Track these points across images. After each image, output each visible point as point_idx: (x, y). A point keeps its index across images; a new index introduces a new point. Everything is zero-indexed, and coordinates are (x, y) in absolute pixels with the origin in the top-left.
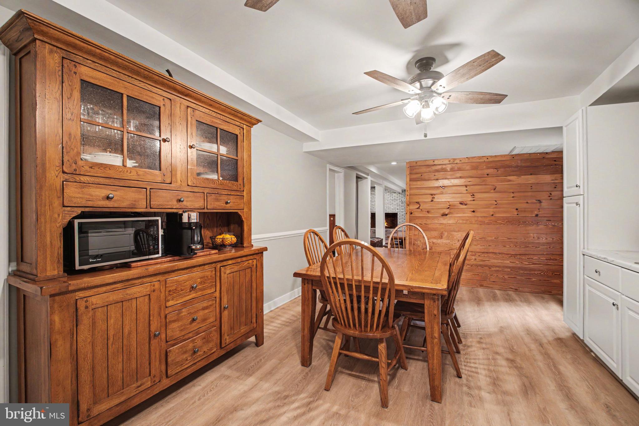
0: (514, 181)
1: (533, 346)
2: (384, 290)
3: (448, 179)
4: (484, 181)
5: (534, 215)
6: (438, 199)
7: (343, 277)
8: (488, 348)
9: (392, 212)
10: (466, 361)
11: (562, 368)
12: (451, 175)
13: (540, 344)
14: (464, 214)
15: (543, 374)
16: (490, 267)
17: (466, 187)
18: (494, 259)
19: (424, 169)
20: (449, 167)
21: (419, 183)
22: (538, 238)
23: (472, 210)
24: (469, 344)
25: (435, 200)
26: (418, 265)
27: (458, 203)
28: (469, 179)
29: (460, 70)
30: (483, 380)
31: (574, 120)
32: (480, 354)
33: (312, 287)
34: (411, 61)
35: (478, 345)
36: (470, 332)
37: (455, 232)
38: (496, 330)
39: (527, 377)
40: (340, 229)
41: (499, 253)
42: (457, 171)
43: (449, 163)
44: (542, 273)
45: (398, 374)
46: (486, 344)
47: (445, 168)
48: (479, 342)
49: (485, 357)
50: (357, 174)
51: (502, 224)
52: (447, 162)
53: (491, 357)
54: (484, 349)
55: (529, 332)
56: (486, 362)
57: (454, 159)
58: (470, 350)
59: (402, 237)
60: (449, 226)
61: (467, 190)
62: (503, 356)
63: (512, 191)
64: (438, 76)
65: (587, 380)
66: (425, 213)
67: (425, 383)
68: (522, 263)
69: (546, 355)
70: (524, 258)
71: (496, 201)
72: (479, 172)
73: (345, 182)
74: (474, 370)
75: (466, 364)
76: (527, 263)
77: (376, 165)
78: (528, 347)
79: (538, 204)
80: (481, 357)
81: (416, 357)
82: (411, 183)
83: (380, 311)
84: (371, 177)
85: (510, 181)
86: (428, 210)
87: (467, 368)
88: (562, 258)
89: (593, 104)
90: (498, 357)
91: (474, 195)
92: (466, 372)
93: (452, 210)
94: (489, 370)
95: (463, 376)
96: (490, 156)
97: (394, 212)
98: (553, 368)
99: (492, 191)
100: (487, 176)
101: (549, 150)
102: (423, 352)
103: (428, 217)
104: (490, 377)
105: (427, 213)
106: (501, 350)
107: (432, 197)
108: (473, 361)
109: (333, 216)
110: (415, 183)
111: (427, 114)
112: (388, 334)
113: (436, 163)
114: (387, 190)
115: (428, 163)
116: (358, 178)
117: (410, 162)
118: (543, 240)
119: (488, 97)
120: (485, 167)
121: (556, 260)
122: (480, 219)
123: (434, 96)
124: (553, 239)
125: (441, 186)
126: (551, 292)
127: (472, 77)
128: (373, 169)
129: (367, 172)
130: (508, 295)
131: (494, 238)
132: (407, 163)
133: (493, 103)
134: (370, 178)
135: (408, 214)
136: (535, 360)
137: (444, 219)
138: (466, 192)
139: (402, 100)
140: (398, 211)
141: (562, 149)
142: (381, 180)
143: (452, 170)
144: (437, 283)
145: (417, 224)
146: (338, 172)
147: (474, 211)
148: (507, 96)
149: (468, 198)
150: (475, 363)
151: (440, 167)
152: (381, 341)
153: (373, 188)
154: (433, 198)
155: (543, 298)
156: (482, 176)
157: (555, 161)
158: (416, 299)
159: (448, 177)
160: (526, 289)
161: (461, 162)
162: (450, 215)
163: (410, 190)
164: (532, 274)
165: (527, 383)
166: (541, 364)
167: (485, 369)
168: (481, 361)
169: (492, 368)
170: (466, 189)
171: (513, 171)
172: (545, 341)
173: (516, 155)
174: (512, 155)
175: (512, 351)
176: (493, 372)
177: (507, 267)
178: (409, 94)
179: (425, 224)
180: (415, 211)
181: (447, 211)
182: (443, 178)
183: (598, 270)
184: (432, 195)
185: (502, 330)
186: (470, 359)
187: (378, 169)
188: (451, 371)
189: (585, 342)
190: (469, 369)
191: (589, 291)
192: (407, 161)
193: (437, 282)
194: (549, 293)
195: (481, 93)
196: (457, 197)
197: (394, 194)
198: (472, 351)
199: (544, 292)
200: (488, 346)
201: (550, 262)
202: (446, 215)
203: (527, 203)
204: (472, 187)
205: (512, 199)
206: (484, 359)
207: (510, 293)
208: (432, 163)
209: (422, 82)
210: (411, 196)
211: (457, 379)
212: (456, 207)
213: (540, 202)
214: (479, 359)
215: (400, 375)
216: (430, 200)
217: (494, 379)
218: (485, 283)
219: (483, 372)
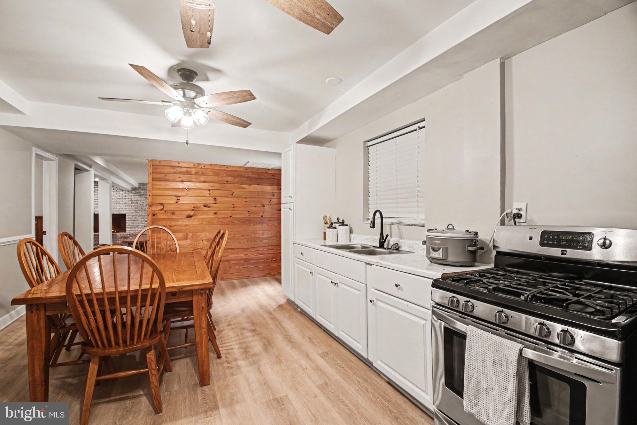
0: (246, 189)
1: (266, 316)
2: (153, 296)
3: (193, 182)
4: (224, 187)
5: (260, 216)
6: (183, 201)
7: (90, 292)
8: (236, 328)
9: (119, 213)
10: (222, 343)
11: (284, 325)
12: (196, 179)
13: (270, 313)
14: (207, 215)
15: (274, 332)
16: (229, 261)
17: (209, 191)
18: (232, 253)
19: (166, 170)
20: (193, 171)
21: (162, 183)
22: (263, 234)
23: (214, 212)
24: (222, 329)
25: (180, 202)
26: (177, 266)
27: (203, 205)
28: (212, 184)
29: (222, 95)
30: (237, 352)
31: (288, 151)
32: (231, 334)
33: (45, 313)
34: (175, 67)
35: (228, 328)
36: (221, 319)
37: (199, 232)
38: (239, 311)
39: (265, 338)
40: (66, 235)
41: (236, 249)
42: (201, 175)
43: (193, 167)
44: (265, 261)
45: (164, 379)
46: (234, 324)
47: (190, 171)
48: (229, 325)
49: (235, 335)
50: (76, 165)
51: (238, 224)
52: (192, 166)
53: (239, 333)
54: (233, 329)
55: (262, 307)
56: (236, 338)
57: (199, 164)
58: (223, 333)
59: (143, 241)
60: (194, 227)
61: (210, 194)
62: (247, 329)
63: (245, 196)
64: (200, 92)
65: (298, 327)
66: (170, 214)
67: (192, 375)
68: (252, 255)
69: (274, 319)
70: (253, 250)
71: (233, 205)
72: (221, 179)
73: (59, 175)
74: (229, 348)
75: (222, 346)
76: (256, 254)
77: (104, 157)
78: (262, 317)
79: (263, 208)
80: (232, 336)
81: (177, 357)
82: (154, 182)
83: (149, 320)
84: (95, 170)
85: (244, 188)
86: (172, 212)
87: (224, 349)
88: (281, 248)
89: (298, 142)
90: (244, 331)
91: (216, 199)
92: (224, 352)
93: (196, 212)
94: (241, 343)
95: (222, 356)
96: (230, 166)
97: (121, 213)
98: (279, 326)
99: (231, 196)
100: (226, 182)
101: (270, 168)
102: (186, 348)
103: (173, 218)
104: (242, 348)
105: (171, 215)
106: (246, 325)
107: (177, 198)
108: (227, 341)
109: (39, 220)
110: (158, 183)
111: (187, 122)
112: (155, 341)
113: (181, 165)
114: (114, 186)
115: (173, 164)
116: (78, 170)
117: (152, 160)
118: (266, 236)
119: (238, 121)
120: (225, 175)
121: (274, 249)
122: (221, 220)
123: (196, 108)
124: (272, 234)
125: (186, 188)
126: (271, 274)
127: (231, 104)
128: (99, 160)
129: (90, 163)
130: (243, 282)
131: (232, 236)
132: (149, 160)
133: (241, 127)
134: (92, 172)
135: (151, 216)
136: (268, 325)
137: (189, 221)
138: (209, 195)
139: (162, 101)
140: (126, 211)
141: (281, 168)
142: (107, 175)
143: (196, 173)
144: (203, 279)
145: (164, 226)
146: (48, 159)
147: (215, 213)
148: (251, 124)
149: (211, 201)
150: (229, 342)
151: (185, 169)
152: (149, 349)
153: (96, 183)
154: (178, 200)
155: (266, 280)
156: (223, 182)
157: (273, 176)
158: (184, 297)
159: (193, 180)
160: (255, 275)
161: (204, 168)
162: (195, 217)
163: (152, 190)
164: (259, 262)
165: (266, 343)
166: (272, 326)
167: (237, 344)
168: (233, 339)
169: (242, 341)
170: (210, 192)
171: (246, 181)
172: (271, 309)
173: (248, 168)
174: (246, 168)
175: (253, 323)
176: (243, 344)
177: (241, 260)
178: (172, 98)
179: (169, 226)
180: (159, 213)
181: (191, 213)
182: (187, 180)
183: (302, 252)
184: (176, 196)
185: (243, 311)
186: (225, 341)
187: (107, 161)
188: (212, 355)
189: (296, 302)
190: (226, 348)
191: (298, 268)
192: (150, 159)
193: (204, 277)
194: (270, 275)
195: (234, 117)
196: (201, 200)
197: (121, 192)
198: (224, 334)
199: (266, 275)
200: (236, 325)
201: (271, 252)
202: (191, 217)
203: (256, 207)
204: (214, 191)
205: (245, 203)
206: (235, 337)
207: (244, 280)
208: (177, 164)
209: (186, 92)
210: (153, 196)
211: (218, 360)
212: (200, 209)
213: (264, 206)
214: (231, 338)
215: (166, 379)
216: (175, 202)
217: (245, 348)
218: (225, 277)
219: (236, 346)
